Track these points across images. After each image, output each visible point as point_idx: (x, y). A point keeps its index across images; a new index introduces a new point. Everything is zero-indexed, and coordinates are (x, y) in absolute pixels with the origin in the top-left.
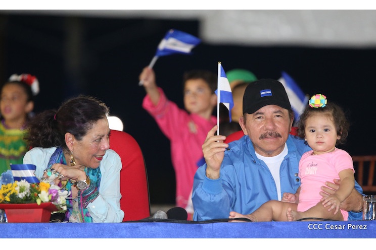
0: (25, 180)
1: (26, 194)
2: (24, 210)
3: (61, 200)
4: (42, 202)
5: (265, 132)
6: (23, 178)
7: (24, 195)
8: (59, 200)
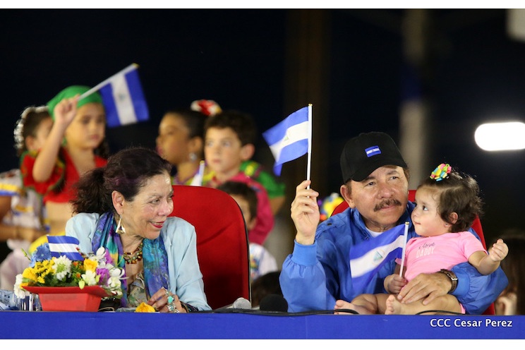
0: (65, 256)
1: (66, 274)
2: (63, 295)
3: (114, 282)
4: (86, 284)
5: (381, 201)
6: (63, 254)
7: (63, 276)
8: (110, 281)
